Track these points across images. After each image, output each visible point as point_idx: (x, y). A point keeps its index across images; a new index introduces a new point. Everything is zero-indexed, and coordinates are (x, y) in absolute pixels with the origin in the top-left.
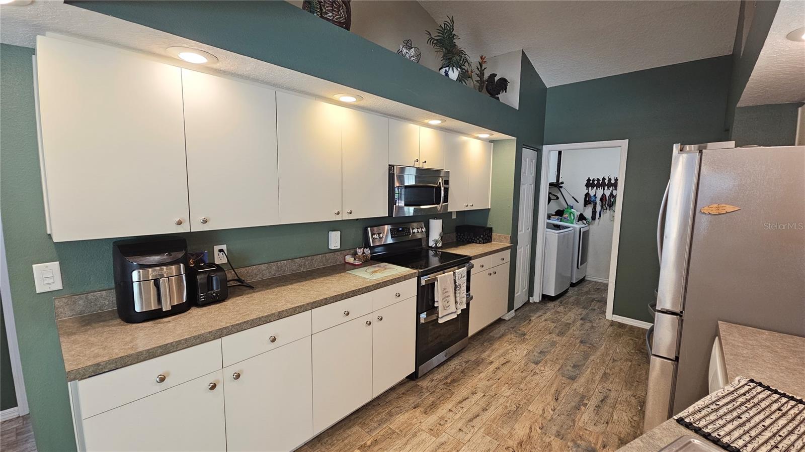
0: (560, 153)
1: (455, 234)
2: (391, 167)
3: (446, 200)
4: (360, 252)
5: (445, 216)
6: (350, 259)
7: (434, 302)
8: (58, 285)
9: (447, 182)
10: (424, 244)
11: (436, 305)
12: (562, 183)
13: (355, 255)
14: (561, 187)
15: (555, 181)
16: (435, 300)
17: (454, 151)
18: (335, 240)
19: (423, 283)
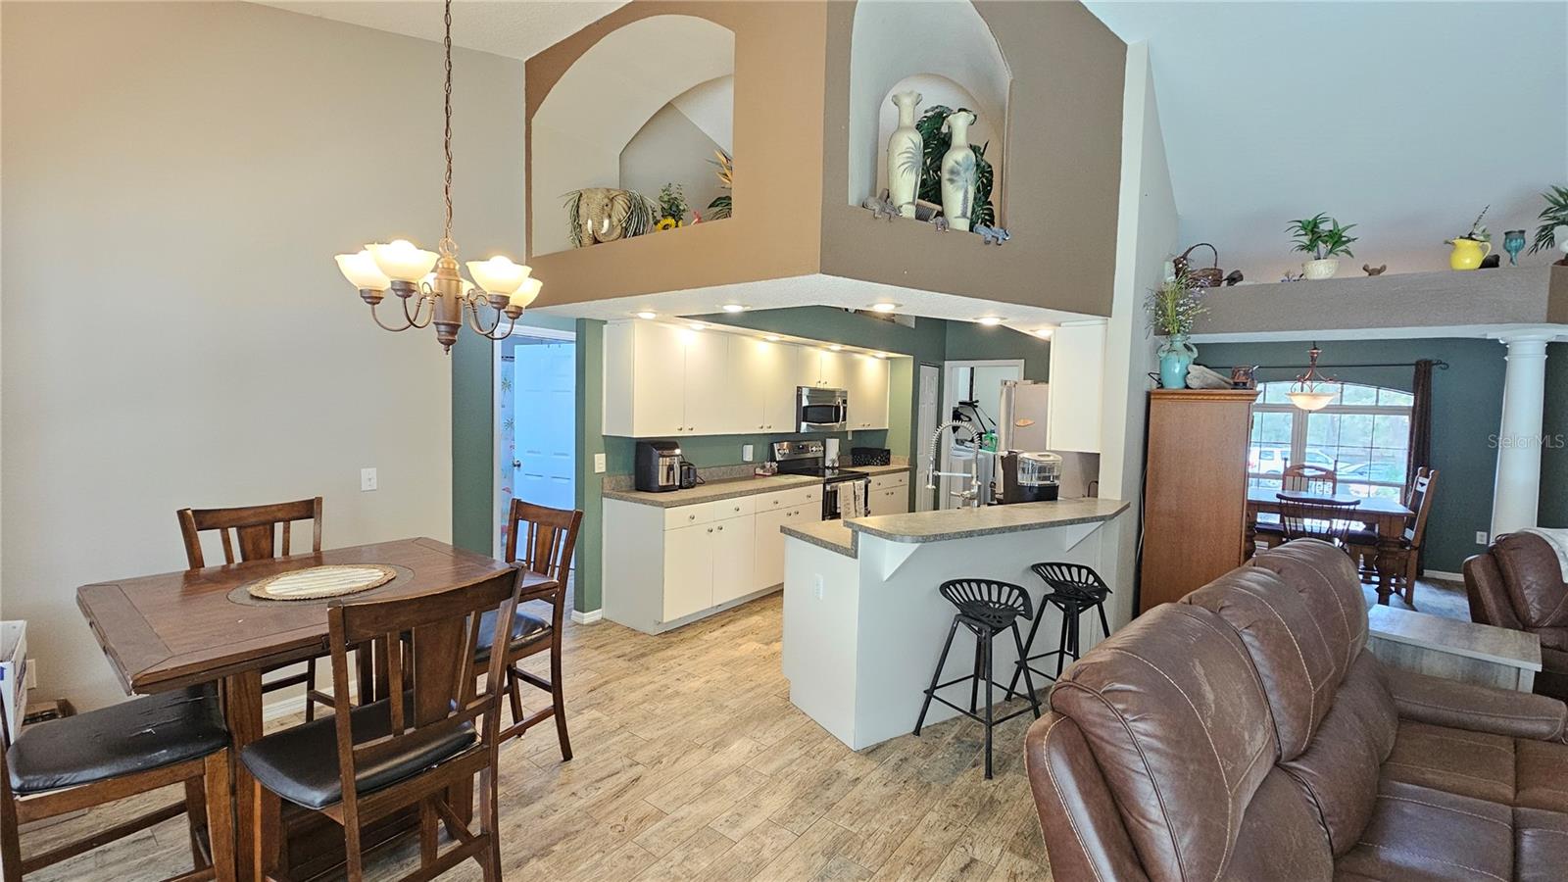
0: (972, 369)
1: (851, 457)
2: (799, 389)
3: (844, 419)
4: (768, 464)
5: (841, 435)
6: (759, 471)
7: (836, 508)
8: (604, 470)
9: (845, 402)
10: (820, 464)
11: (838, 511)
12: (977, 401)
13: (763, 467)
14: (976, 406)
15: (967, 400)
16: (838, 506)
17: (850, 369)
18: (749, 453)
19: (828, 488)
